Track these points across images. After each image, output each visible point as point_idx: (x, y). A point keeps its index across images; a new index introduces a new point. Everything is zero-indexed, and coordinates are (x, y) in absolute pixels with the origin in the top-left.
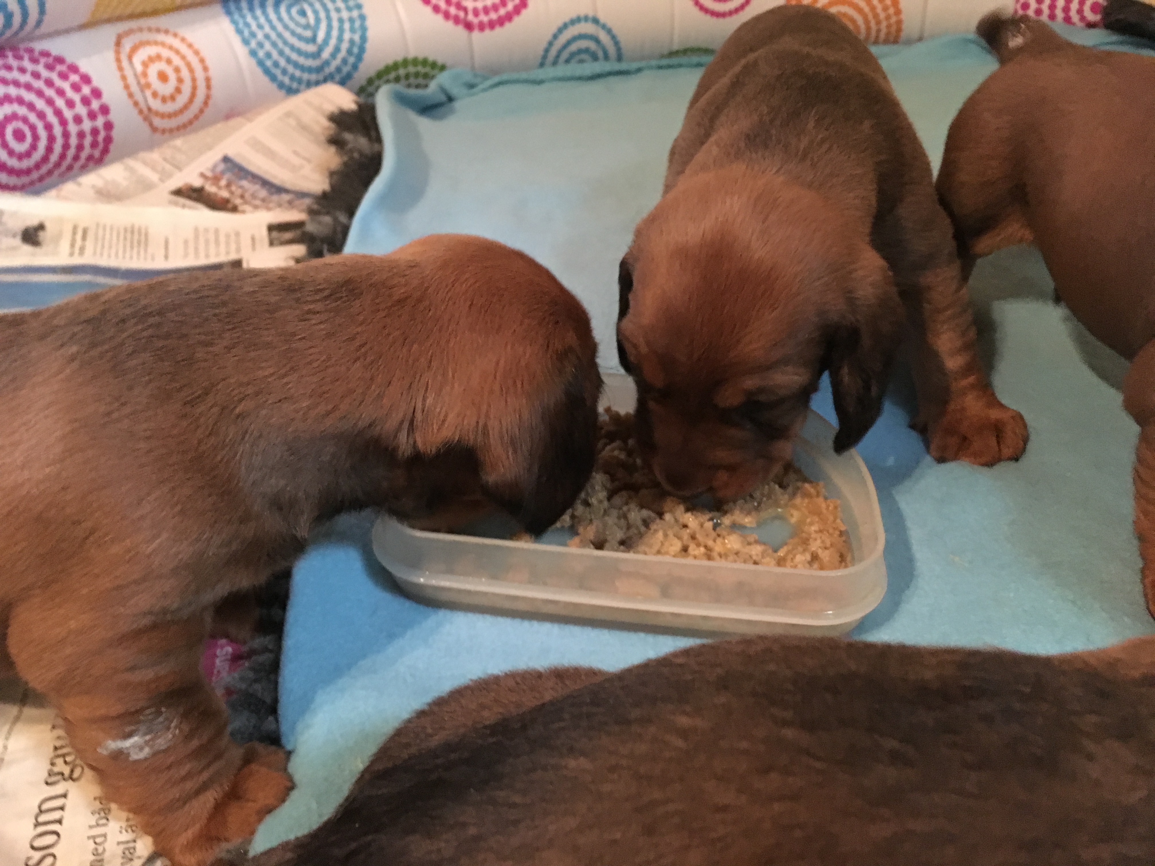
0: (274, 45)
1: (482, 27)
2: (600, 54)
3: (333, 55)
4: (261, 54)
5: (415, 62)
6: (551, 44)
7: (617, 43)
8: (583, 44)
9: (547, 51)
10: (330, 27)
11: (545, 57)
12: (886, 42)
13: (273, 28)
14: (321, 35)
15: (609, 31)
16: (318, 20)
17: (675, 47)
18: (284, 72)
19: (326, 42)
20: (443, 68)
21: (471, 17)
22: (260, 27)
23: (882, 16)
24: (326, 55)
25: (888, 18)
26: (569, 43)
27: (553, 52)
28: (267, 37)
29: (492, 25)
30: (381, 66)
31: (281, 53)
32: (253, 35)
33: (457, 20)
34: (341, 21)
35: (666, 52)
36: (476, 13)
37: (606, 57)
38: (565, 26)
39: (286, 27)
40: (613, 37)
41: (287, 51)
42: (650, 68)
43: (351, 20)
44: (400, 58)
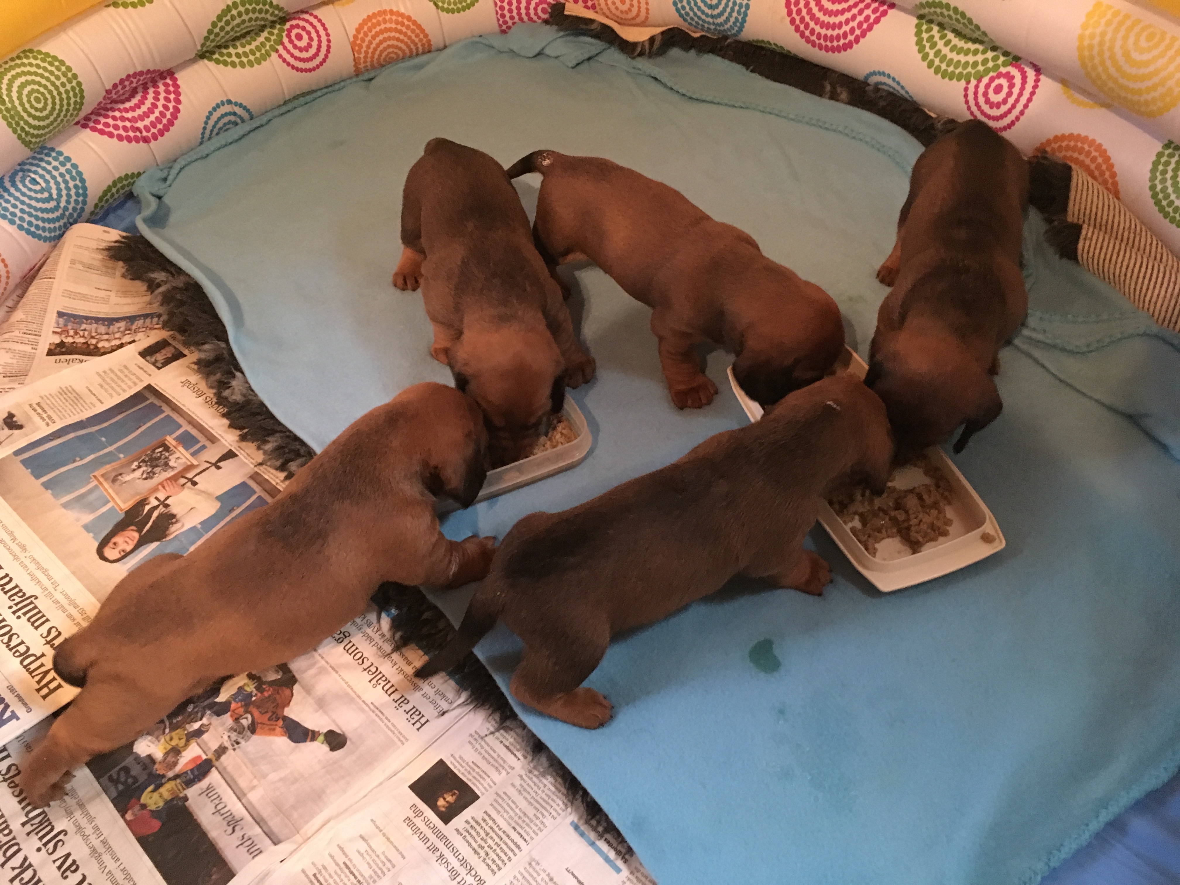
0: (30, 215)
1: (155, 138)
2: (239, 121)
3: (68, 202)
4: (25, 225)
5: (120, 179)
6: (205, 128)
7: (248, 111)
8: (226, 120)
9: (203, 134)
10: (57, 183)
11: (203, 138)
12: (424, 53)
13: (23, 202)
14: (54, 192)
15: (241, 105)
16: (47, 182)
17: (287, 98)
18: (44, 229)
19: (60, 195)
20: (139, 174)
21: (145, 134)
22: (15, 206)
23: (417, 40)
24: (63, 204)
25: (421, 40)
26: (216, 123)
27: (208, 132)
28: (22, 211)
29: (161, 133)
30: (100, 193)
31: (37, 218)
32: (14, 214)
33: (137, 140)
34: (62, 175)
35: (282, 103)
36: (147, 130)
37: (243, 121)
38: (211, 113)
39: (30, 198)
40: (244, 108)
41: (40, 214)
42: (275, 117)
43: (68, 171)
44: (110, 183)
